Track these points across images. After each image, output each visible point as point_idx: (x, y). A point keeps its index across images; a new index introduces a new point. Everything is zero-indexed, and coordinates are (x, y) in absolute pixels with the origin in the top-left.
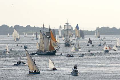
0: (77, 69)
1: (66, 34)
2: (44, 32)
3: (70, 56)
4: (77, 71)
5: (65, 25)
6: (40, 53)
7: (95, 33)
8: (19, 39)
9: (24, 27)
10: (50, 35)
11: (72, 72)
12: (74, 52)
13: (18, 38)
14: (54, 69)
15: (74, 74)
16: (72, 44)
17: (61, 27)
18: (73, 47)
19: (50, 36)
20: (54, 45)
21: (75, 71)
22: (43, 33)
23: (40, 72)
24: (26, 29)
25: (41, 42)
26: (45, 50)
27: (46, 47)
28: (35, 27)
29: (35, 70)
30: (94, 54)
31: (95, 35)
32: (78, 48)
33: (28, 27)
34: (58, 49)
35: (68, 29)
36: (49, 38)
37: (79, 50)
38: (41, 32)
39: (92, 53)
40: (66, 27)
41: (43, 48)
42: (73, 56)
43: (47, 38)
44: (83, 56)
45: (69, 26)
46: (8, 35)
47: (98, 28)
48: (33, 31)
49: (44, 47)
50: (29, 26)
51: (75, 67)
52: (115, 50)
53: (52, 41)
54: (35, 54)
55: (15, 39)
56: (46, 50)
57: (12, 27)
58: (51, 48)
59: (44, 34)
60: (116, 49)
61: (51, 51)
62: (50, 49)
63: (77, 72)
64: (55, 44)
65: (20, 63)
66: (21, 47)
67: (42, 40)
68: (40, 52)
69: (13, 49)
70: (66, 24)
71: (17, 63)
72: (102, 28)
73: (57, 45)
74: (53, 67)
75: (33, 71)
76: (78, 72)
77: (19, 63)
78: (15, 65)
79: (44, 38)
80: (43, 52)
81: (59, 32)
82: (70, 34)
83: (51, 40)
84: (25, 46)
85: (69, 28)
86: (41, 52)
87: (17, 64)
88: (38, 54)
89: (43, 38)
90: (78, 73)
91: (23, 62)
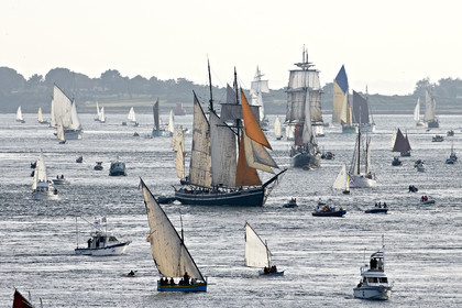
0: (381, 270)
1: (298, 112)
2: (211, 101)
3: (328, 212)
4: (384, 280)
5: (292, 72)
6: (195, 198)
7: (418, 106)
8: (79, 131)
9: (91, 77)
10: (241, 113)
11: (359, 285)
12: (346, 193)
13: (75, 127)
14: (270, 272)
15: (369, 294)
16: (323, 157)
17: (262, 79)
18: (344, 169)
19: (238, 121)
20: (258, 160)
21: (375, 280)
22: (206, 106)
23: (205, 284)
24: (100, 89)
25: (200, 146)
26: (216, 182)
27: (217, 169)
28: (139, 77)
29: (186, 277)
30: (433, 202)
31: (417, 116)
32: (361, 174)
33: (111, 76)
34: (275, 178)
35: (305, 89)
36: (235, 130)
37: (371, 183)
38: (196, 100)
39: (424, 199)
40: (299, 77)
41: (208, 174)
43: (224, 130)
44: (380, 209)
45: (311, 75)
46: (19, 115)
47: (423, 85)
48: (134, 96)
49: (211, 172)
50: (116, 72)
51: (374, 264)
53: (247, 141)
54: (174, 199)
55: (61, 130)
56: (221, 185)
57: (36, 78)
58: (245, 172)
59: (212, 109)
61: (245, 188)
62: (241, 181)
63: (385, 285)
64: (262, 156)
65: (101, 244)
66: (99, 167)
67: (201, 138)
68: (192, 192)
69: (67, 179)
70: (299, 65)
71: (89, 242)
72: (442, 81)
73: (270, 163)
74: (262, 262)
75: (177, 281)
76: (388, 285)
77: (98, 245)
78: (79, 251)
79: (214, 129)
80: (207, 192)
82: (315, 110)
83: (246, 138)
84: (113, 166)
85: (311, 86)
86: (200, 192)
87: (86, 246)
88: (184, 203)
89: (209, 130)
90: (389, 288)
91: (113, 239)
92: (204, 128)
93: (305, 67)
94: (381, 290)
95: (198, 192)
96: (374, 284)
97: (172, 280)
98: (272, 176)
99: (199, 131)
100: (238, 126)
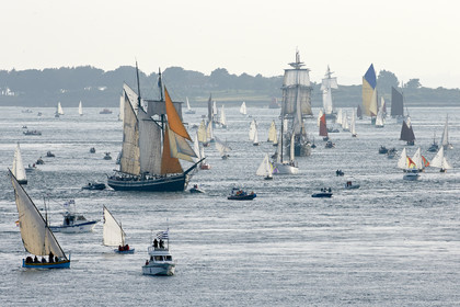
2: (139, 99)
4: (169, 258)
6: (125, 185)
10: (165, 109)
11: (147, 263)
12: (268, 178)
15: (155, 271)
18: (267, 158)
19: (162, 116)
20: (181, 151)
21: (161, 258)
22: (135, 103)
23: (69, 261)
25: (129, 138)
26: (144, 170)
27: (146, 159)
32: (284, 162)
34: (195, 166)
35: (297, 86)
36: (160, 124)
37: (293, 170)
38: (127, 98)
40: (292, 75)
41: (137, 163)
42: (252, 197)
43: (150, 123)
45: (302, 73)
49: (140, 161)
50: (224, 70)
52: (442, 171)
53: (171, 135)
56: (148, 173)
58: (169, 161)
59: (139, 106)
60: (446, 166)
61: (169, 175)
62: (165, 170)
63: (169, 262)
64: (184, 147)
67: (130, 132)
68: (122, 179)
70: (292, 65)
73: (190, 153)
74: (118, 242)
76: (172, 262)
79: (141, 123)
80: (136, 179)
81: (325, 95)
83: (169, 132)
85: (302, 83)
86: (130, 179)
87: (62, 224)
88: (116, 188)
89: (137, 124)
90: (173, 266)
91: (81, 218)
92: (133, 122)
93: (297, 66)
94: (165, 267)
95: (128, 180)
96: (159, 262)
97: (36, 258)
98: (192, 164)
99: (129, 125)
100: (162, 121)
